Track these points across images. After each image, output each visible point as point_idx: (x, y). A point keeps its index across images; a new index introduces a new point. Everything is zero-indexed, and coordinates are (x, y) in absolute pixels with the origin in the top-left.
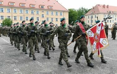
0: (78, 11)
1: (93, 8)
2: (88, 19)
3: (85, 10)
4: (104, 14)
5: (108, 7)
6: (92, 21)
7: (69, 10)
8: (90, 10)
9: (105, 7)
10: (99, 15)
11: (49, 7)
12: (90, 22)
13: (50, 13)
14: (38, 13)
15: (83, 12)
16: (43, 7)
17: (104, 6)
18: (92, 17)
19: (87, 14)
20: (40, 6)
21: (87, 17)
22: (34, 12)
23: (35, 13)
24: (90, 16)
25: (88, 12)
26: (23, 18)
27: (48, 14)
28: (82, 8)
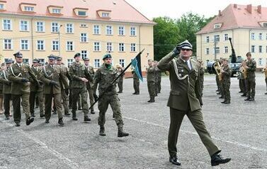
0: (179, 22)
1: (220, 15)
2: (207, 45)
3: (197, 19)
4: (250, 29)
5: (259, 10)
6: (217, 50)
7: (154, 20)
8: (211, 19)
9: (253, 11)
10: (236, 32)
11: (100, 13)
12: (212, 51)
13: (103, 29)
14: (69, 31)
15: (191, 24)
16: (84, 13)
17: (249, 9)
18: (217, 39)
19: (203, 31)
20: (77, 11)
21: (204, 38)
22: (59, 26)
23: (63, 29)
24: (212, 37)
25: (205, 24)
26: (29, 43)
27: (97, 33)
28: (191, 15)
